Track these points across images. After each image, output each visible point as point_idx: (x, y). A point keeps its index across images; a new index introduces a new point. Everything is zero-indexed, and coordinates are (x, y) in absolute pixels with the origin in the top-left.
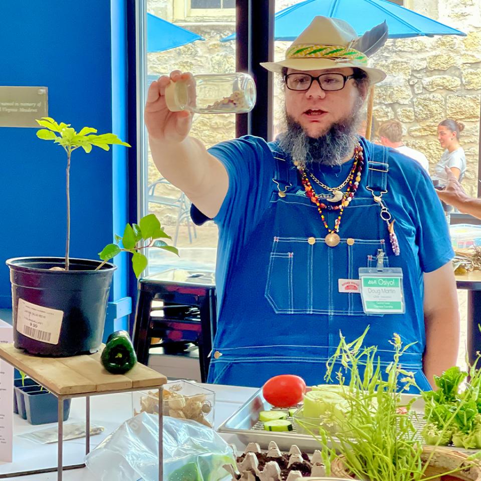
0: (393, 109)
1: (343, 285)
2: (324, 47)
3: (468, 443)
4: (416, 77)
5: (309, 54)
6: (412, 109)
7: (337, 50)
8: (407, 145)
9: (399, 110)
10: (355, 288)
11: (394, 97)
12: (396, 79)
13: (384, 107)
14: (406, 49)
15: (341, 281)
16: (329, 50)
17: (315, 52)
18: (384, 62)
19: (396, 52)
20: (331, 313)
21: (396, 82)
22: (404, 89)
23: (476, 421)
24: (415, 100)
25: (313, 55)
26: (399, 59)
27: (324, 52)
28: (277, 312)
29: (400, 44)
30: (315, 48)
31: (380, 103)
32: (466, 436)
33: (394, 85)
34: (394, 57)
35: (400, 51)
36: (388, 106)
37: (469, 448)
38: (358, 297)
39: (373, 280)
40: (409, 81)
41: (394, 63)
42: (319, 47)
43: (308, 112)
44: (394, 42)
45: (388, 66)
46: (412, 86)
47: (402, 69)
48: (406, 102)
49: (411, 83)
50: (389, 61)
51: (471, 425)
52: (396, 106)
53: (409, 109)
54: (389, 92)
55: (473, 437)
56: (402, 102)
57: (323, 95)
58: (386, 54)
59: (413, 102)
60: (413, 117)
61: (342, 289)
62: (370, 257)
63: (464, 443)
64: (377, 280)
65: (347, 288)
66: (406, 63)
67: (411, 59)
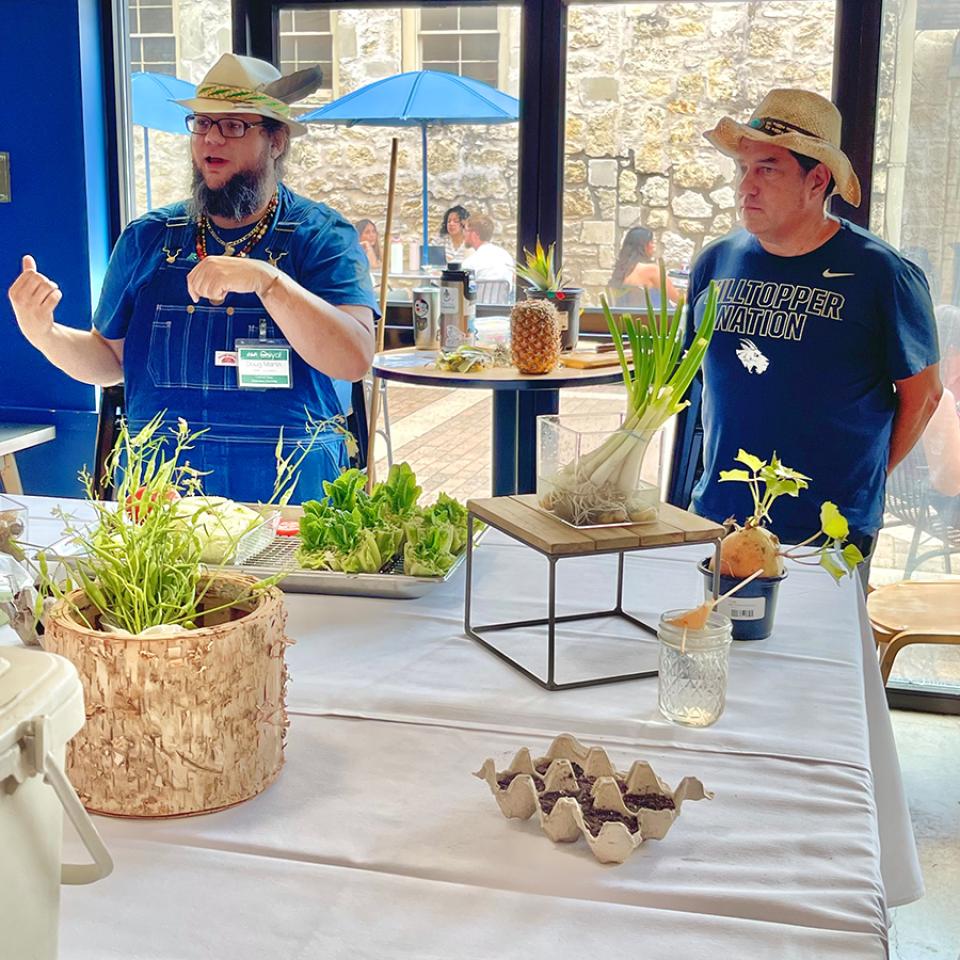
0: (488, 205)
1: (220, 358)
2: (227, 88)
3: (347, 565)
4: (511, 169)
5: (212, 94)
6: (507, 205)
7: (243, 93)
8: (503, 244)
9: (494, 205)
10: (232, 361)
11: (489, 190)
12: (490, 170)
13: (477, 202)
14: (500, 137)
15: (218, 354)
16: (233, 92)
17: (217, 93)
18: (477, 152)
19: (489, 140)
20: (206, 387)
21: (490, 174)
22: (499, 181)
23: (359, 538)
24: (511, 194)
25: (216, 96)
26: (493, 149)
27: (227, 94)
28: (156, 386)
29: (494, 131)
30: (218, 89)
31: (474, 198)
32: (345, 556)
33: (489, 177)
34: (487, 146)
35: (494, 139)
36: (481, 201)
37: (348, 572)
38: (234, 370)
39: (253, 352)
40: (504, 172)
41: (488, 152)
42: (222, 88)
43: (208, 160)
44: (488, 129)
45: (481, 156)
46: (508, 179)
47: (496, 160)
48: (502, 196)
49: (506, 175)
50: (483, 150)
51: (352, 542)
52: (491, 201)
53: (504, 204)
54: (482, 186)
55: (354, 558)
56: (497, 196)
57: (222, 141)
58: (478, 143)
59: (509, 197)
60: (509, 214)
61: (218, 362)
62: (251, 328)
63: (343, 567)
64: (259, 352)
65: (224, 361)
66: (501, 153)
67: (505, 148)
